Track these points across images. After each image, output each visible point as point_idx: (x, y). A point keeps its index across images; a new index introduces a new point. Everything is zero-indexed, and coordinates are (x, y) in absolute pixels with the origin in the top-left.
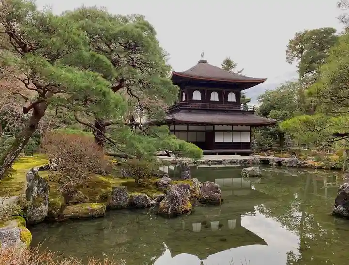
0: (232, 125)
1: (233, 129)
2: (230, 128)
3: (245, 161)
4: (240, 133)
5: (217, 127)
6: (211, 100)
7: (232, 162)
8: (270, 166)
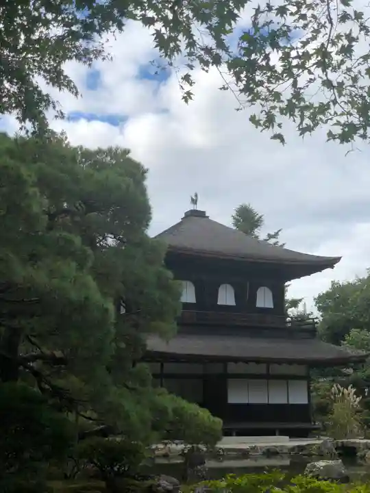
0: (269, 362)
1: (269, 372)
2: (262, 369)
3: (301, 448)
4: (285, 382)
5: (232, 368)
6: (219, 303)
7: (270, 453)
8: (359, 461)
